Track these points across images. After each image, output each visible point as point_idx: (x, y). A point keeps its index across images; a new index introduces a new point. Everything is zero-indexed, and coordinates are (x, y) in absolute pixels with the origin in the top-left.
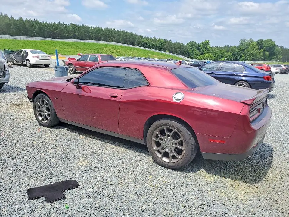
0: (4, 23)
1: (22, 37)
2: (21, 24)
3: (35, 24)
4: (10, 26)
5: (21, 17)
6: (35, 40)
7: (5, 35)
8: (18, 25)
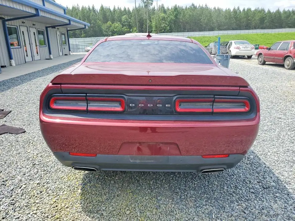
0: (258, 18)
1: (274, 30)
2: (276, 16)
3: (292, 15)
4: (264, 20)
5: (279, 9)
6: (287, 32)
7: (257, 30)
8: (273, 18)
